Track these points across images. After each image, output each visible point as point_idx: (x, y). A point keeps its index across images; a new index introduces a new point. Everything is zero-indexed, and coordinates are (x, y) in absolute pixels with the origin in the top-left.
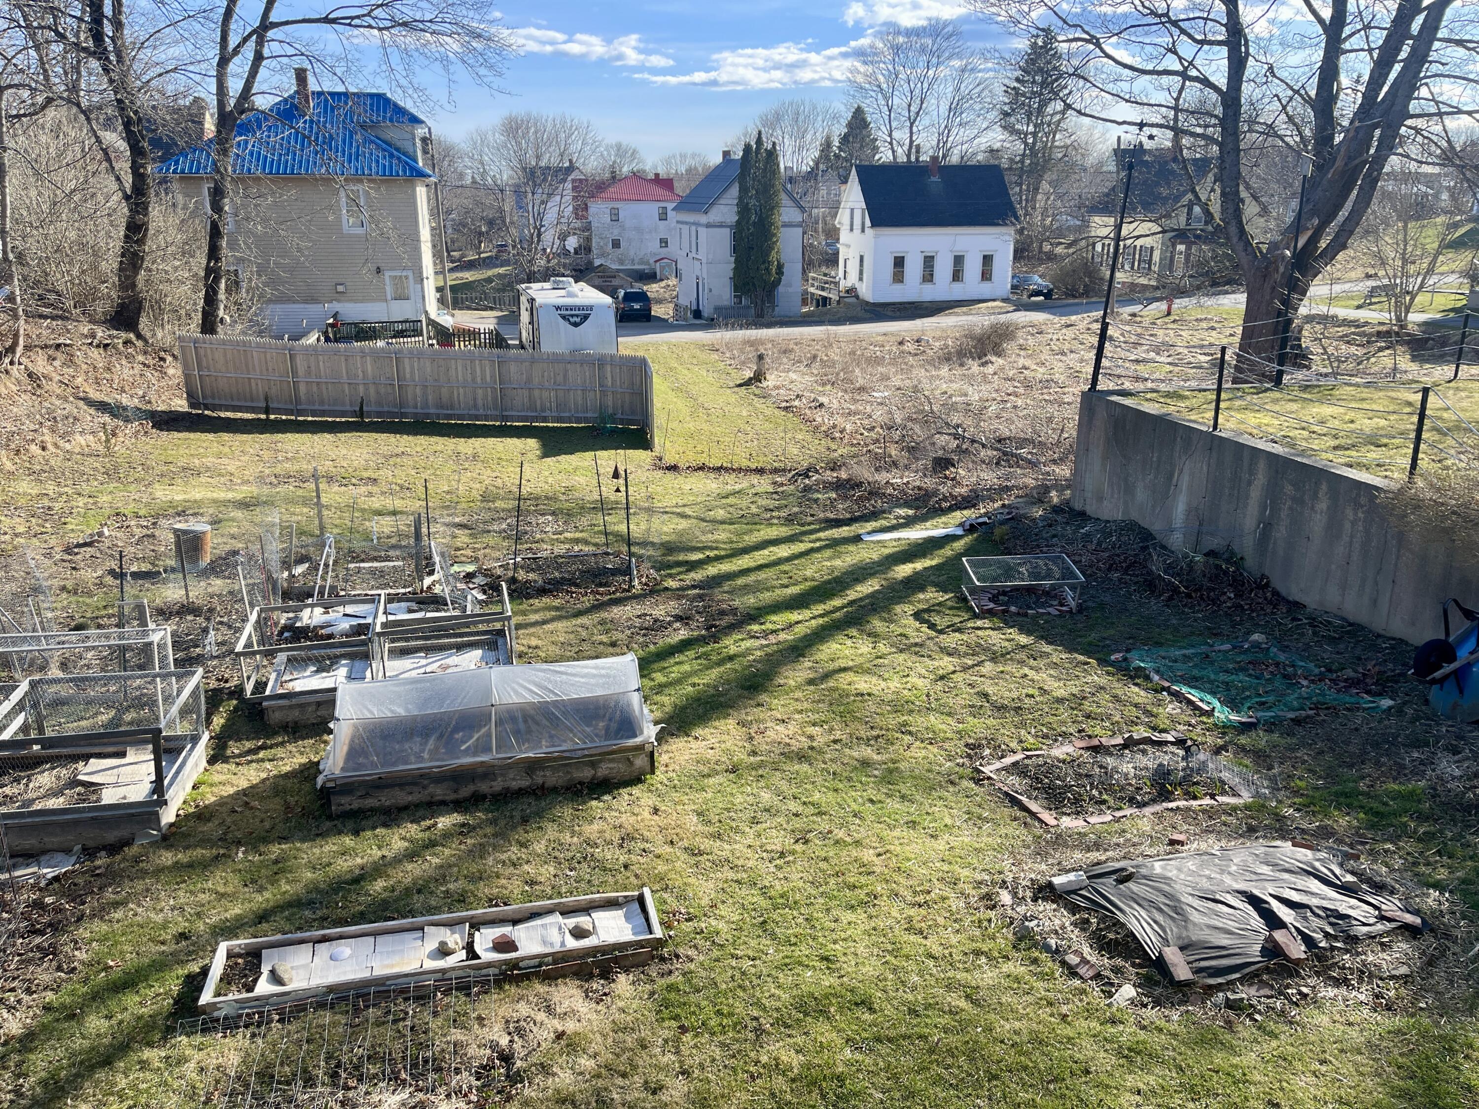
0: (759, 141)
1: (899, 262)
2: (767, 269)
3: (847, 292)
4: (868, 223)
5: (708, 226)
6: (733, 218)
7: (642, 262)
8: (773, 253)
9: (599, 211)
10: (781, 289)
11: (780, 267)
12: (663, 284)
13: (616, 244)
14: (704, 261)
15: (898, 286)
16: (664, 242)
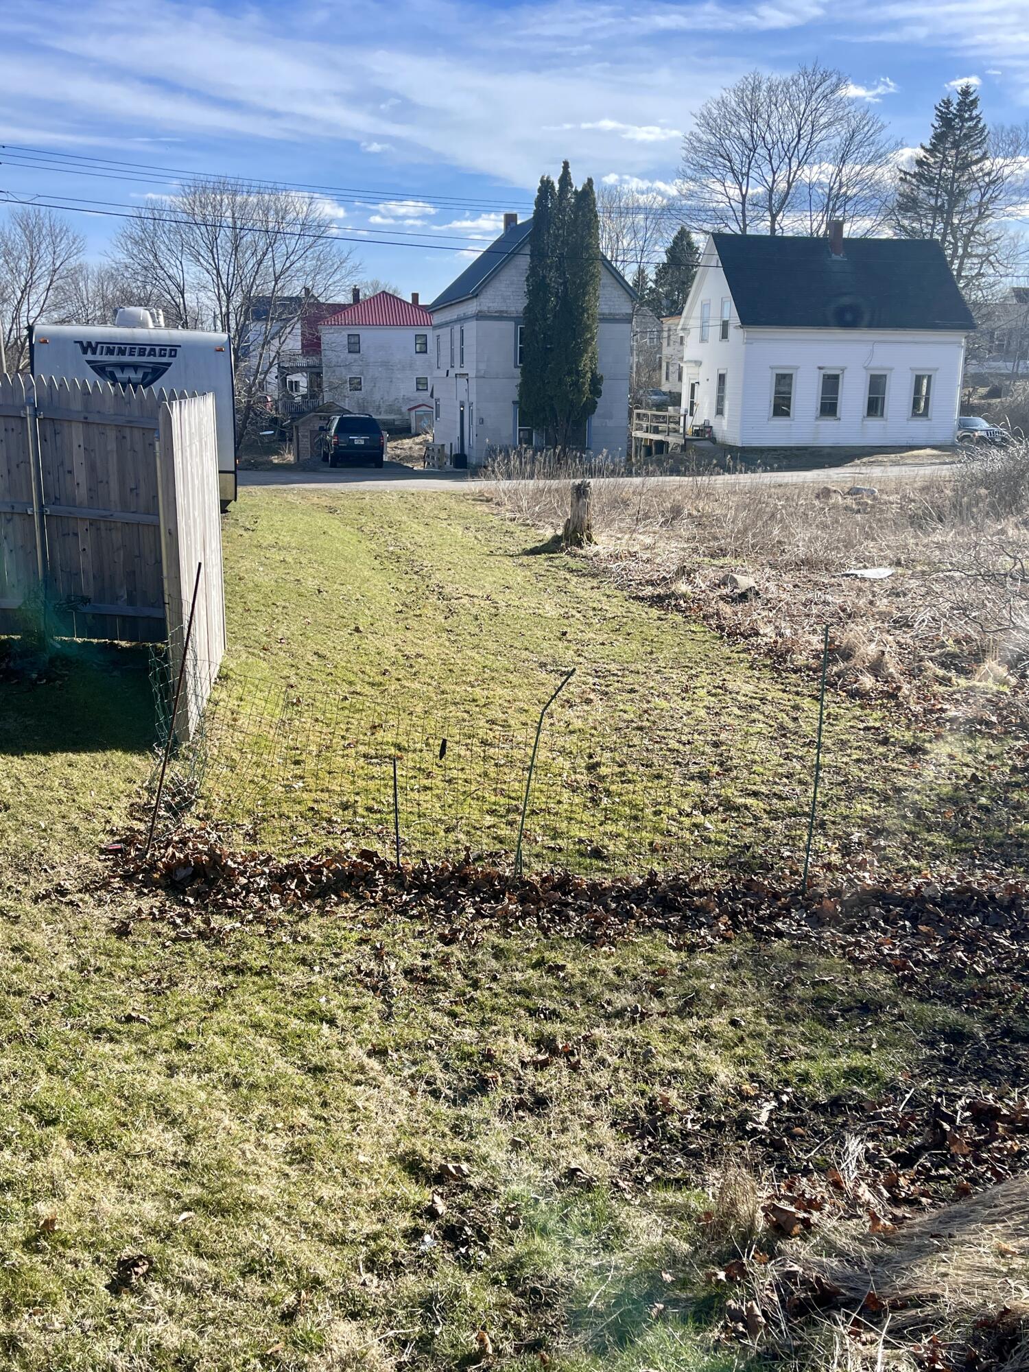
0: (565, 179)
1: (784, 382)
2: (577, 385)
3: (697, 433)
4: (735, 319)
5: (480, 316)
6: (518, 304)
7: (390, 410)
8: (586, 358)
9: (333, 337)
10: (595, 421)
11: (596, 381)
12: (419, 439)
13: (356, 385)
14: (472, 374)
15: (781, 422)
16: (421, 384)
